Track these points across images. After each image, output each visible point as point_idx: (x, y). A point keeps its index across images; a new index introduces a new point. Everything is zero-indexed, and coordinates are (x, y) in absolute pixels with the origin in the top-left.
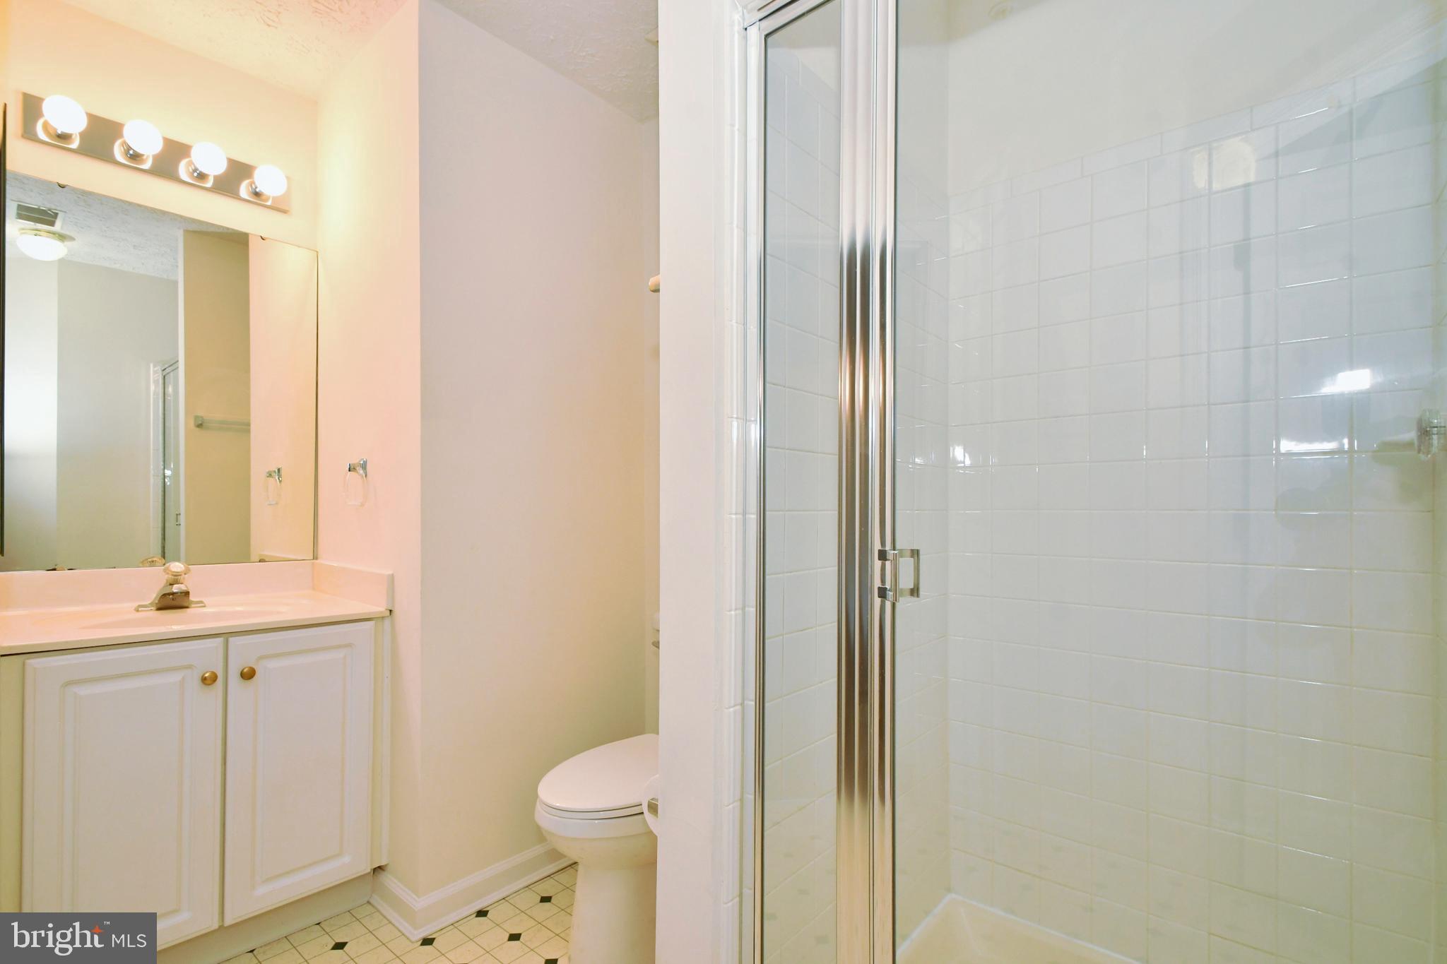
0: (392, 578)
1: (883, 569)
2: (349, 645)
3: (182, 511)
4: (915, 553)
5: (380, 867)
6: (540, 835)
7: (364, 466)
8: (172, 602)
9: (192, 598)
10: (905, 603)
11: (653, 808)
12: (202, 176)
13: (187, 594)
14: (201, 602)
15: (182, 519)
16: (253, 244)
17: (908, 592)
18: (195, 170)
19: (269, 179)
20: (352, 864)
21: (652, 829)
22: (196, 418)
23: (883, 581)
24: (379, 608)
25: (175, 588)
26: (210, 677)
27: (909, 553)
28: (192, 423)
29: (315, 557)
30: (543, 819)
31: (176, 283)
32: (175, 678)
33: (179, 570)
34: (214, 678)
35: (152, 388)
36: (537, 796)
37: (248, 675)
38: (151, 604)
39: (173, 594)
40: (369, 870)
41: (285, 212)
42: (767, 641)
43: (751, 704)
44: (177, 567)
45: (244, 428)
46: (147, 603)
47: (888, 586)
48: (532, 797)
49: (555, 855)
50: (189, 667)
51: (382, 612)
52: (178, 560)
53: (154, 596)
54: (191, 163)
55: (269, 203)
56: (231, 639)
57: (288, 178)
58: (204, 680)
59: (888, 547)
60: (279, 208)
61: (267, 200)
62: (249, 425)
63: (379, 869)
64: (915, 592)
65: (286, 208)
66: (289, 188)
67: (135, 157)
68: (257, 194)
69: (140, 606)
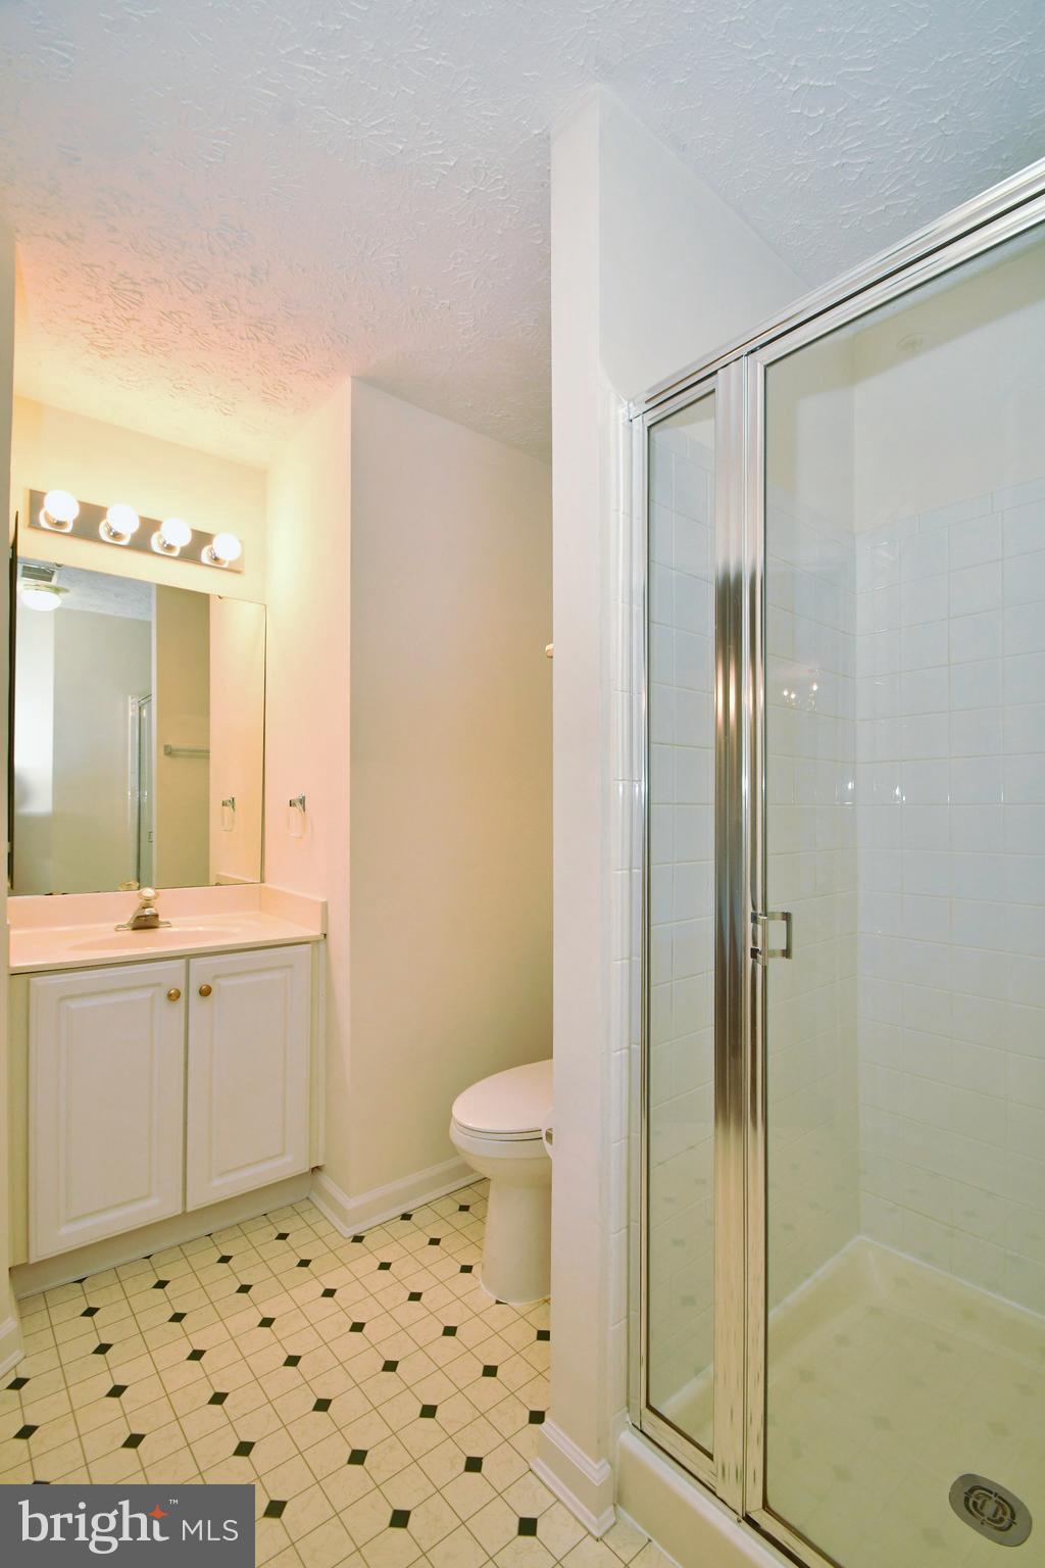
0: (325, 905)
1: (754, 931)
2: (290, 966)
3: (154, 830)
4: (787, 917)
5: (317, 1167)
6: (453, 1150)
7: (302, 801)
8: (145, 923)
9: (160, 919)
10: (776, 965)
11: (549, 1136)
12: (170, 548)
13: (157, 916)
14: (168, 923)
15: (154, 838)
16: (213, 603)
17: (780, 953)
18: (164, 543)
19: (225, 546)
20: (293, 1163)
21: (550, 1154)
22: (166, 747)
23: (755, 942)
24: (314, 932)
25: (147, 912)
26: (174, 994)
27: (780, 916)
28: (162, 752)
29: (262, 881)
30: (456, 1135)
31: (150, 623)
32: (147, 994)
33: (150, 895)
34: (178, 995)
35: (130, 714)
36: (450, 1115)
37: (205, 992)
38: (128, 924)
39: (146, 916)
40: (307, 1170)
41: (238, 572)
42: (652, 989)
43: (637, 1048)
44: (148, 892)
45: (204, 754)
46: (124, 923)
47: (759, 947)
48: (448, 1116)
49: (466, 1169)
50: (158, 985)
51: (317, 936)
52: (150, 886)
53: (131, 916)
54: (160, 536)
55: (225, 566)
56: (192, 960)
57: (241, 541)
58: (170, 995)
59: (759, 911)
60: (234, 570)
61: (225, 562)
62: (208, 752)
63: (316, 1169)
64: (787, 953)
65: (240, 569)
66: (242, 554)
67: (116, 535)
68: (216, 559)
69: (118, 926)
